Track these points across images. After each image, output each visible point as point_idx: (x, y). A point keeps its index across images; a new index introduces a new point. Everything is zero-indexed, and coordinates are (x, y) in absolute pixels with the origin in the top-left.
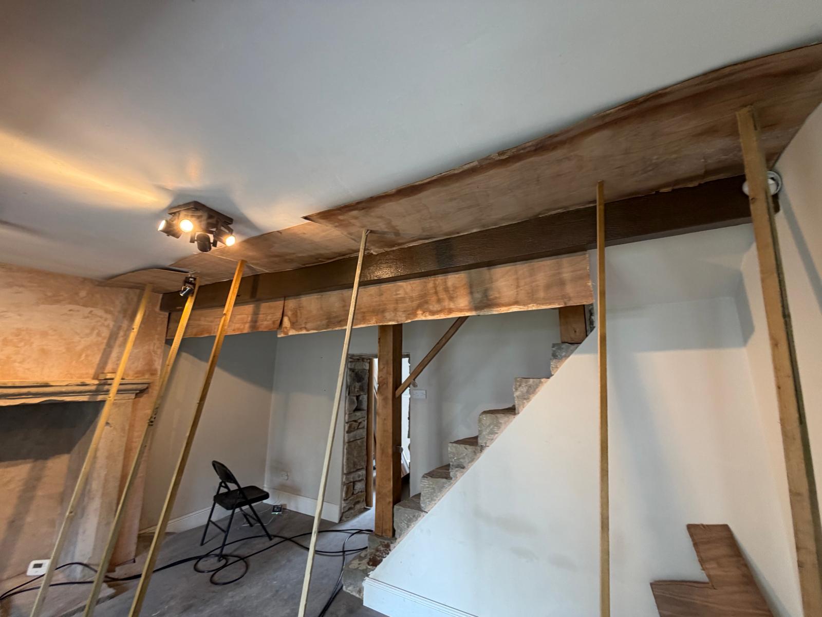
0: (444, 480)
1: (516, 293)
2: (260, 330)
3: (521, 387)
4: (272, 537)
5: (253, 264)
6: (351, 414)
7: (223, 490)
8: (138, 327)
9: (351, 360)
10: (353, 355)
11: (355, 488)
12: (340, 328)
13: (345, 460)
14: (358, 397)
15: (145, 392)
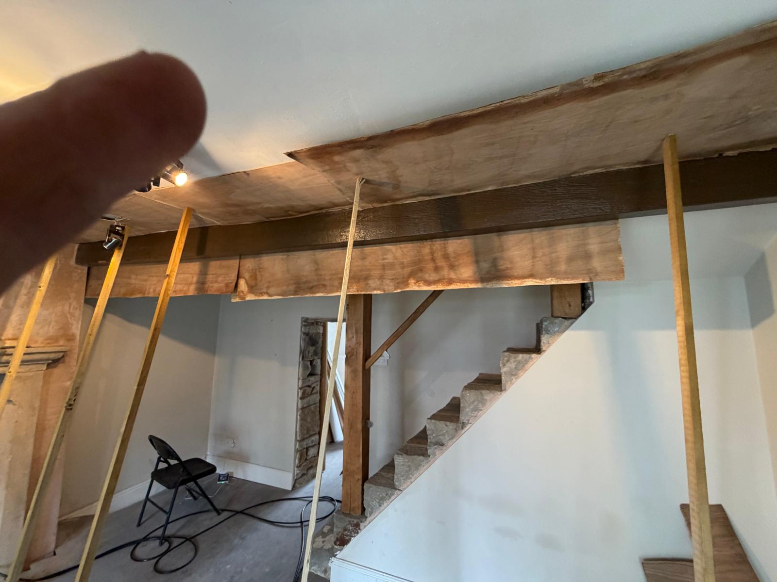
0: (421, 458)
1: (532, 264)
2: (209, 293)
3: (509, 363)
4: (220, 511)
5: (203, 213)
6: (305, 379)
7: (162, 466)
8: (46, 285)
9: (306, 324)
10: (307, 319)
11: (308, 454)
12: (311, 295)
13: (298, 427)
14: (311, 362)
15: (61, 361)
